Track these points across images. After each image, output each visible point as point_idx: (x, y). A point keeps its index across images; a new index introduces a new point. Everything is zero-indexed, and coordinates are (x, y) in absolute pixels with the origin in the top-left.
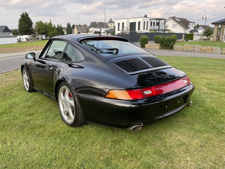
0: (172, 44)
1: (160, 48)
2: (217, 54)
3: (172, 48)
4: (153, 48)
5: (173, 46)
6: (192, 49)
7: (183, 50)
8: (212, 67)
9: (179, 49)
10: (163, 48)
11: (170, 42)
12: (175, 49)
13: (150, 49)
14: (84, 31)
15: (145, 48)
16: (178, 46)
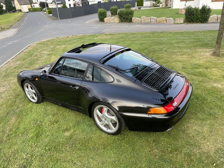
0: (131, 16)
1: (120, 22)
2: (171, 24)
3: (130, 21)
4: (112, 21)
5: (131, 19)
6: (149, 21)
7: (141, 22)
8: (176, 45)
9: (137, 21)
10: (122, 21)
11: (128, 15)
12: (134, 22)
13: (110, 23)
14: (27, 2)
15: (104, 22)
16: (136, 19)
